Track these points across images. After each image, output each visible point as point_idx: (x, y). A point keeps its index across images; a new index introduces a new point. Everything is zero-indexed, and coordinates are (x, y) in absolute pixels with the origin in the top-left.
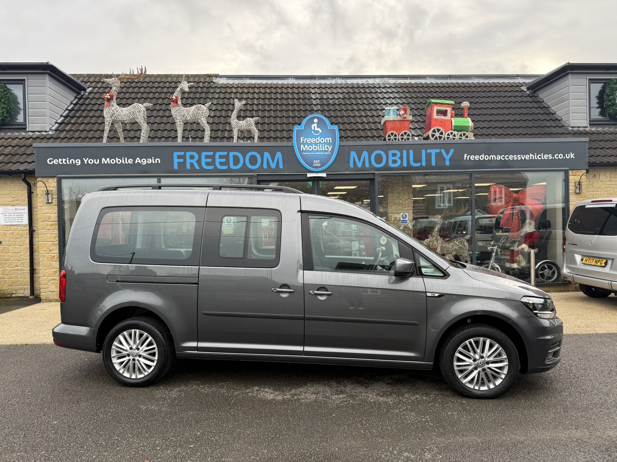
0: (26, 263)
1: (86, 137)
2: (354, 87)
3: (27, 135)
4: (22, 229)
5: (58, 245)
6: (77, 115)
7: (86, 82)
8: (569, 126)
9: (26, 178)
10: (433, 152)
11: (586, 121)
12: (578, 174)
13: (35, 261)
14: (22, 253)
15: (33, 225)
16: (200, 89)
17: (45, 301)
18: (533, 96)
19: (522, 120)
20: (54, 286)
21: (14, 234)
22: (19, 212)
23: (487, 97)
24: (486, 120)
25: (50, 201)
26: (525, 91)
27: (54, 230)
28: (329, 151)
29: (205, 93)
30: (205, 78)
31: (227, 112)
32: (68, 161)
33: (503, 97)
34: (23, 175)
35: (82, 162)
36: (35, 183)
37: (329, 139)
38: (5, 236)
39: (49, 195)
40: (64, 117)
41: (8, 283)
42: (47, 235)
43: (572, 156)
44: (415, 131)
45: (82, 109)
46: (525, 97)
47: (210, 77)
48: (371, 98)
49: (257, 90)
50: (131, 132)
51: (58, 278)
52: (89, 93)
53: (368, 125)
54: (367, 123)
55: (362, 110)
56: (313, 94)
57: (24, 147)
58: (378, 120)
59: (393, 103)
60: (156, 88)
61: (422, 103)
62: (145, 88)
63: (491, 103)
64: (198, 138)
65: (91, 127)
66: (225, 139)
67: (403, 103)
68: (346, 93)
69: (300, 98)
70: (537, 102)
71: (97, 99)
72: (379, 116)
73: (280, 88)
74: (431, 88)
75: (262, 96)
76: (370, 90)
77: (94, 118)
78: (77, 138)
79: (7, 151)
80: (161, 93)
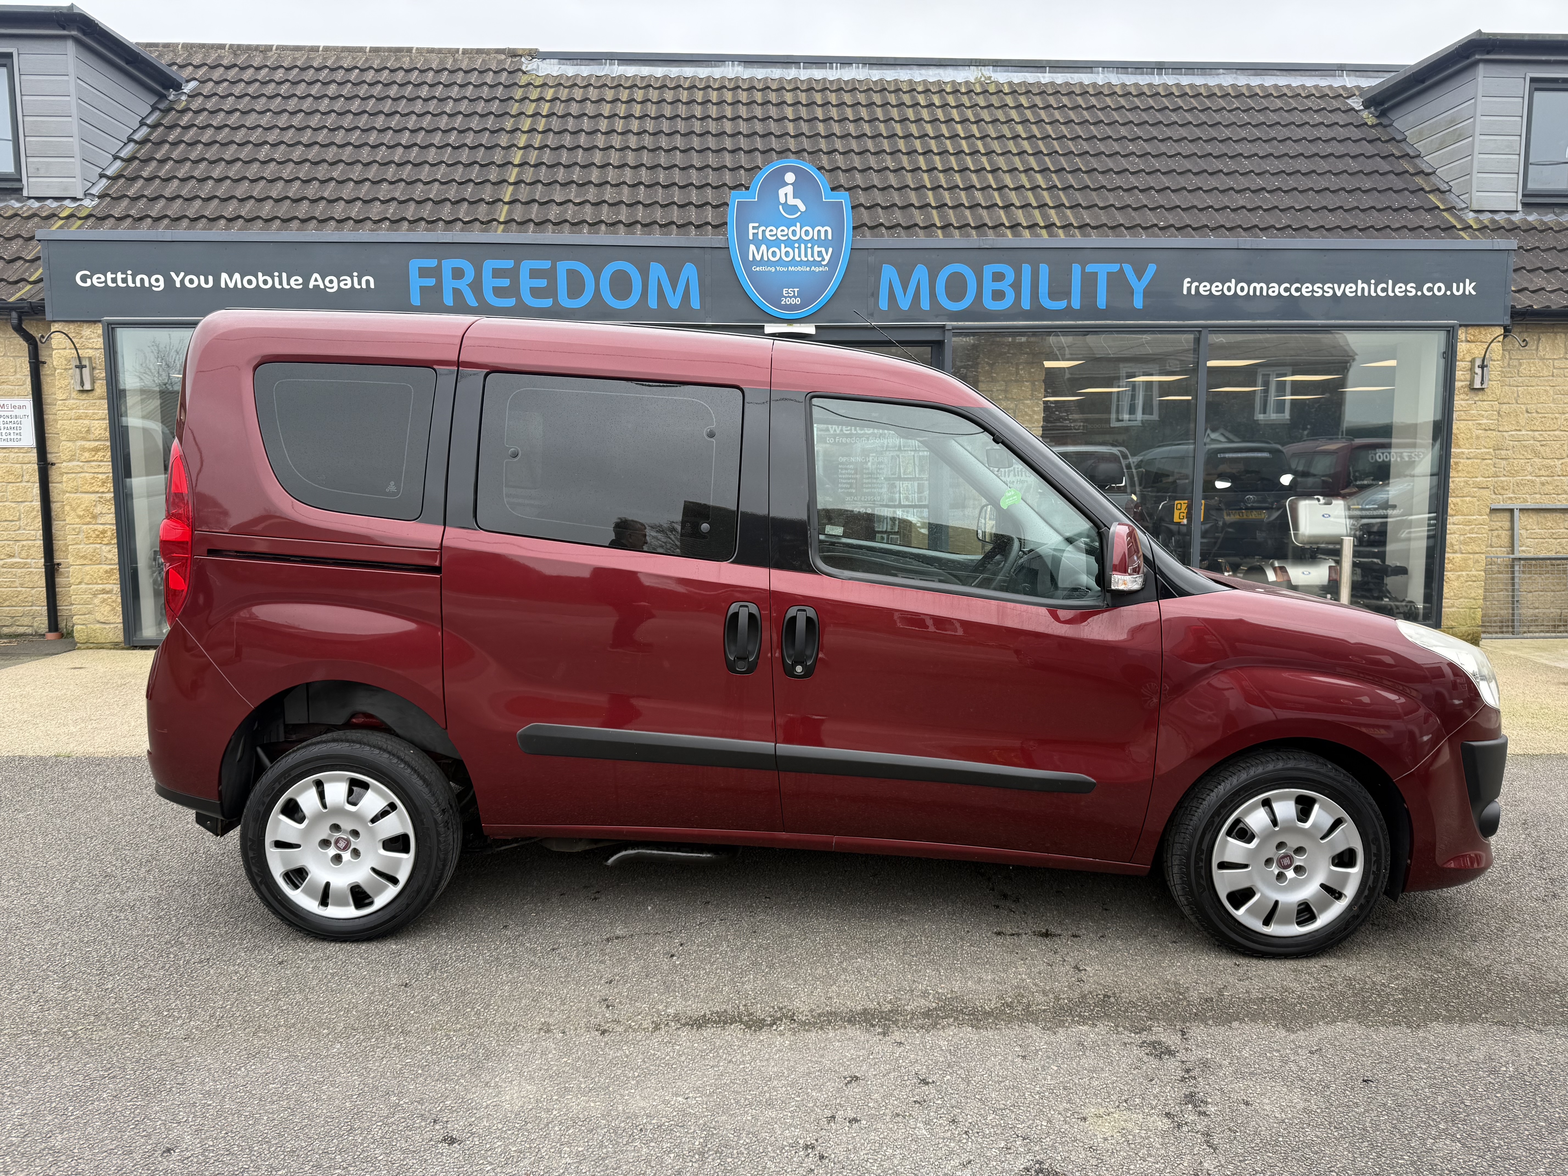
0: (35, 549)
1: (179, 214)
2: (900, 90)
3: (25, 209)
4: (20, 459)
5: (113, 502)
6: (158, 156)
7: (181, 67)
8: (1467, 207)
9: (23, 322)
10: (1102, 270)
11: (1514, 194)
12: (1481, 337)
13: (58, 544)
14: (23, 523)
15: (48, 448)
16: (486, 89)
17: (85, 646)
18: (1377, 125)
19: (1343, 189)
20: (108, 608)
22: (9, 414)
23: (1254, 126)
24: (1248, 189)
25: (87, 386)
26: (1357, 111)
27: (102, 464)
28: (824, 263)
29: (501, 101)
30: (501, 61)
31: (557, 152)
32: (130, 278)
33: (1298, 126)
34: (14, 315)
35: (169, 282)
36: (43, 337)
37: (826, 231)
39: (84, 369)
40: (123, 160)
42: (82, 475)
43: (1469, 288)
44: (1057, 214)
45: (170, 140)
46: (1356, 127)
47: (516, 56)
48: (945, 122)
49: (639, 95)
50: (300, 203)
51: (117, 588)
52: (189, 96)
53: (933, 194)
54: (932, 189)
55: (920, 154)
56: (789, 105)
57: (15, 241)
58: (962, 181)
59: (1004, 136)
60: (370, 85)
61: (1080, 137)
62: (339, 84)
63: (1265, 141)
64: (478, 223)
65: (194, 187)
66: (550, 226)
67: (1031, 137)
68: (878, 106)
69: (755, 117)
70: (1387, 141)
71: (211, 112)
72: (964, 170)
73: (700, 89)
74: (1107, 99)
75: (652, 110)
76: (942, 98)
77: (203, 165)
78: (157, 219)
80: (383, 99)
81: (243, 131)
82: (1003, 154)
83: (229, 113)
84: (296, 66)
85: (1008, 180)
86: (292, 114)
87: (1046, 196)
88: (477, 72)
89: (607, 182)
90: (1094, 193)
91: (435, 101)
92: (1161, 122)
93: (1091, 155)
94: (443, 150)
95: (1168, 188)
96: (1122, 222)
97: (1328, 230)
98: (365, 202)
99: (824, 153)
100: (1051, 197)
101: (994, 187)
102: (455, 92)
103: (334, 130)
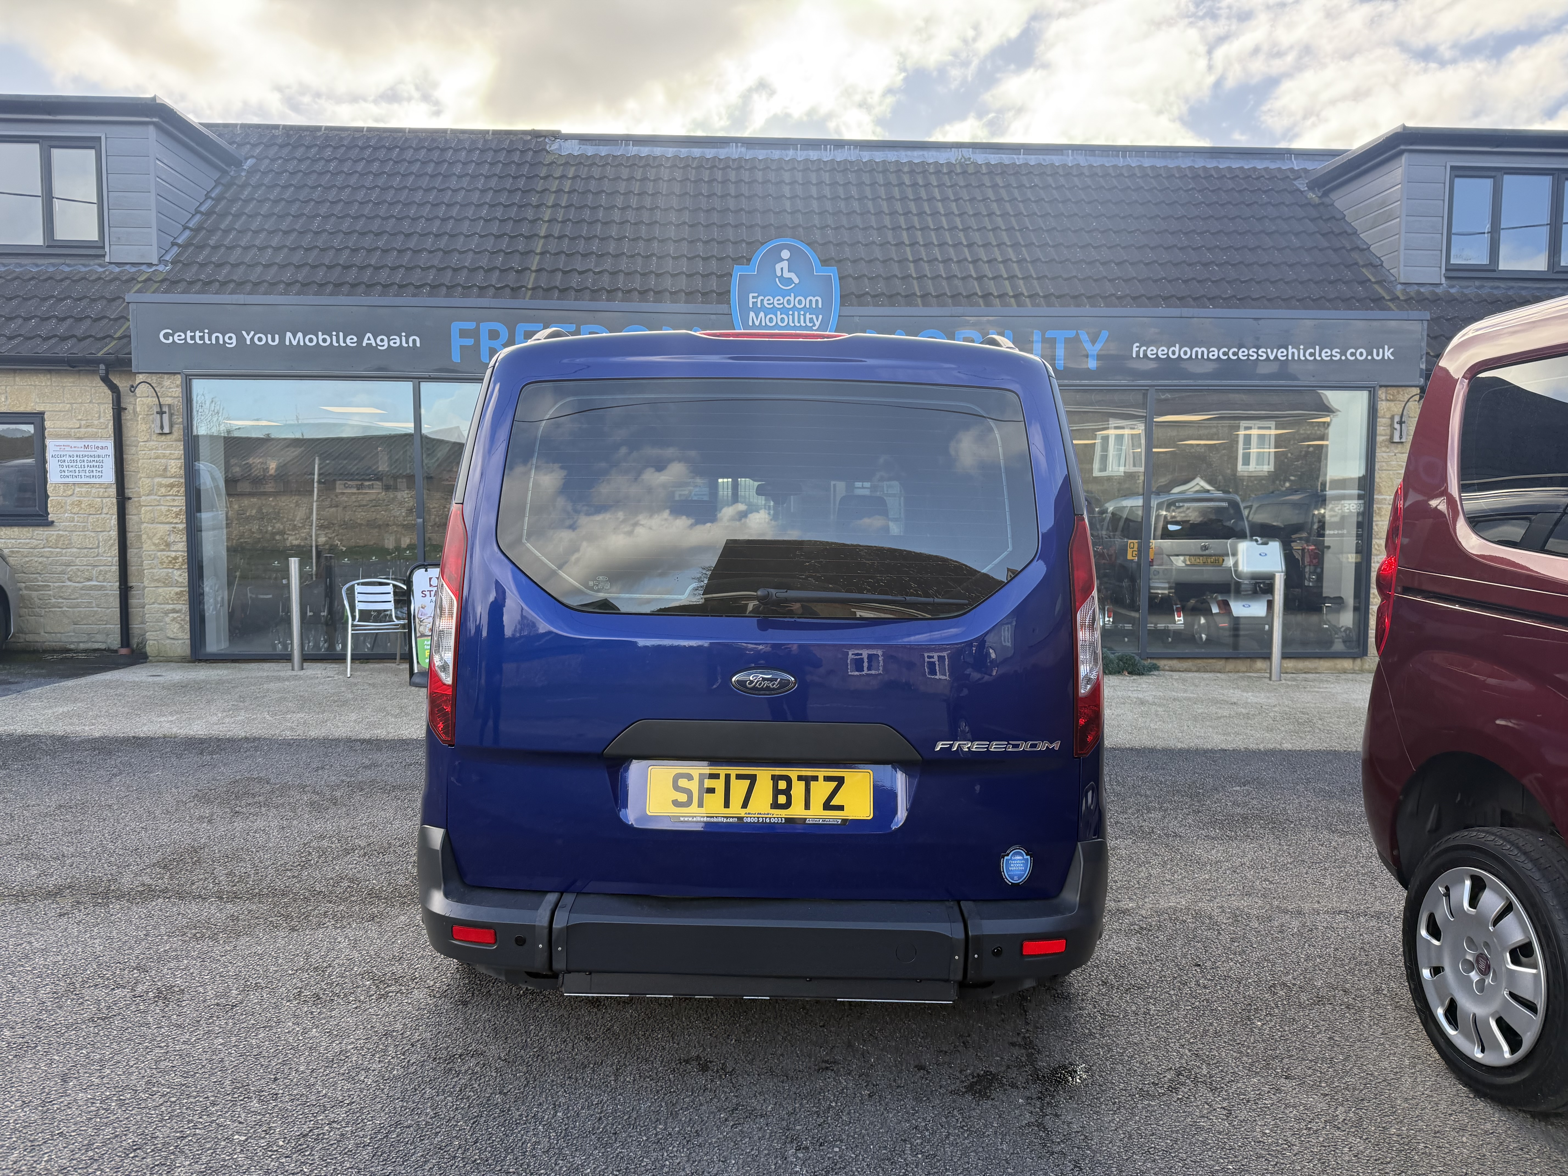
0: (111, 573)
1: (244, 279)
2: (888, 170)
3: (107, 273)
4: (101, 494)
5: (185, 532)
6: (223, 226)
7: (241, 145)
8: (1396, 281)
9: (110, 374)
10: (1060, 336)
11: (1438, 269)
12: (1397, 396)
13: (132, 569)
14: (101, 550)
15: (126, 484)
16: (513, 166)
17: (156, 660)
18: (1319, 204)
19: (1285, 263)
20: (177, 626)
21: (83, 506)
22: (92, 454)
23: (1207, 205)
24: (1199, 262)
25: (166, 430)
26: (1302, 192)
27: (176, 498)
29: (527, 178)
30: (528, 141)
31: (578, 225)
32: (206, 336)
33: (1247, 205)
34: (102, 367)
35: (241, 339)
36: (130, 387)
37: (817, 300)
38: (63, 510)
39: (164, 415)
40: (191, 230)
41: (69, 618)
42: (159, 508)
43: (1388, 353)
44: (1025, 284)
45: (233, 212)
46: (1301, 206)
47: (540, 136)
48: (927, 200)
49: (652, 174)
50: (350, 270)
51: (185, 608)
53: (915, 267)
54: (914, 262)
55: (903, 230)
56: (786, 184)
57: (100, 302)
58: (941, 254)
59: (980, 213)
60: (409, 162)
61: (1049, 214)
62: (381, 161)
63: (1216, 219)
64: (508, 289)
65: (256, 255)
66: (573, 293)
67: (1004, 215)
68: (867, 185)
69: (756, 195)
70: (1327, 220)
71: (268, 187)
72: (942, 244)
73: (706, 169)
74: (1076, 179)
75: (664, 188)
76: (925, 178)
77: (262, 235)
78: (223, 284)
79: (61, 309)
80: (421, 175)
81: (298, 204)
82: (978, 230)
83: (285, 187)
84: (343, 145)
85: (982, 254)
86: (342, 189)
87: (1016, 269)
88: (505, 152)
89: (623, 253)
90: (1060, 266)
91: (468, 178)
92: (1123, 201)
93: (1058, 231)
94: (476, 223)
95: (1127, 261)
96: (1082, 292)
98: (407, 269)
99: (818, 228)
100: (1020, 269)
101: (970, 260)
102: (485, 169)
103: (378, 204)
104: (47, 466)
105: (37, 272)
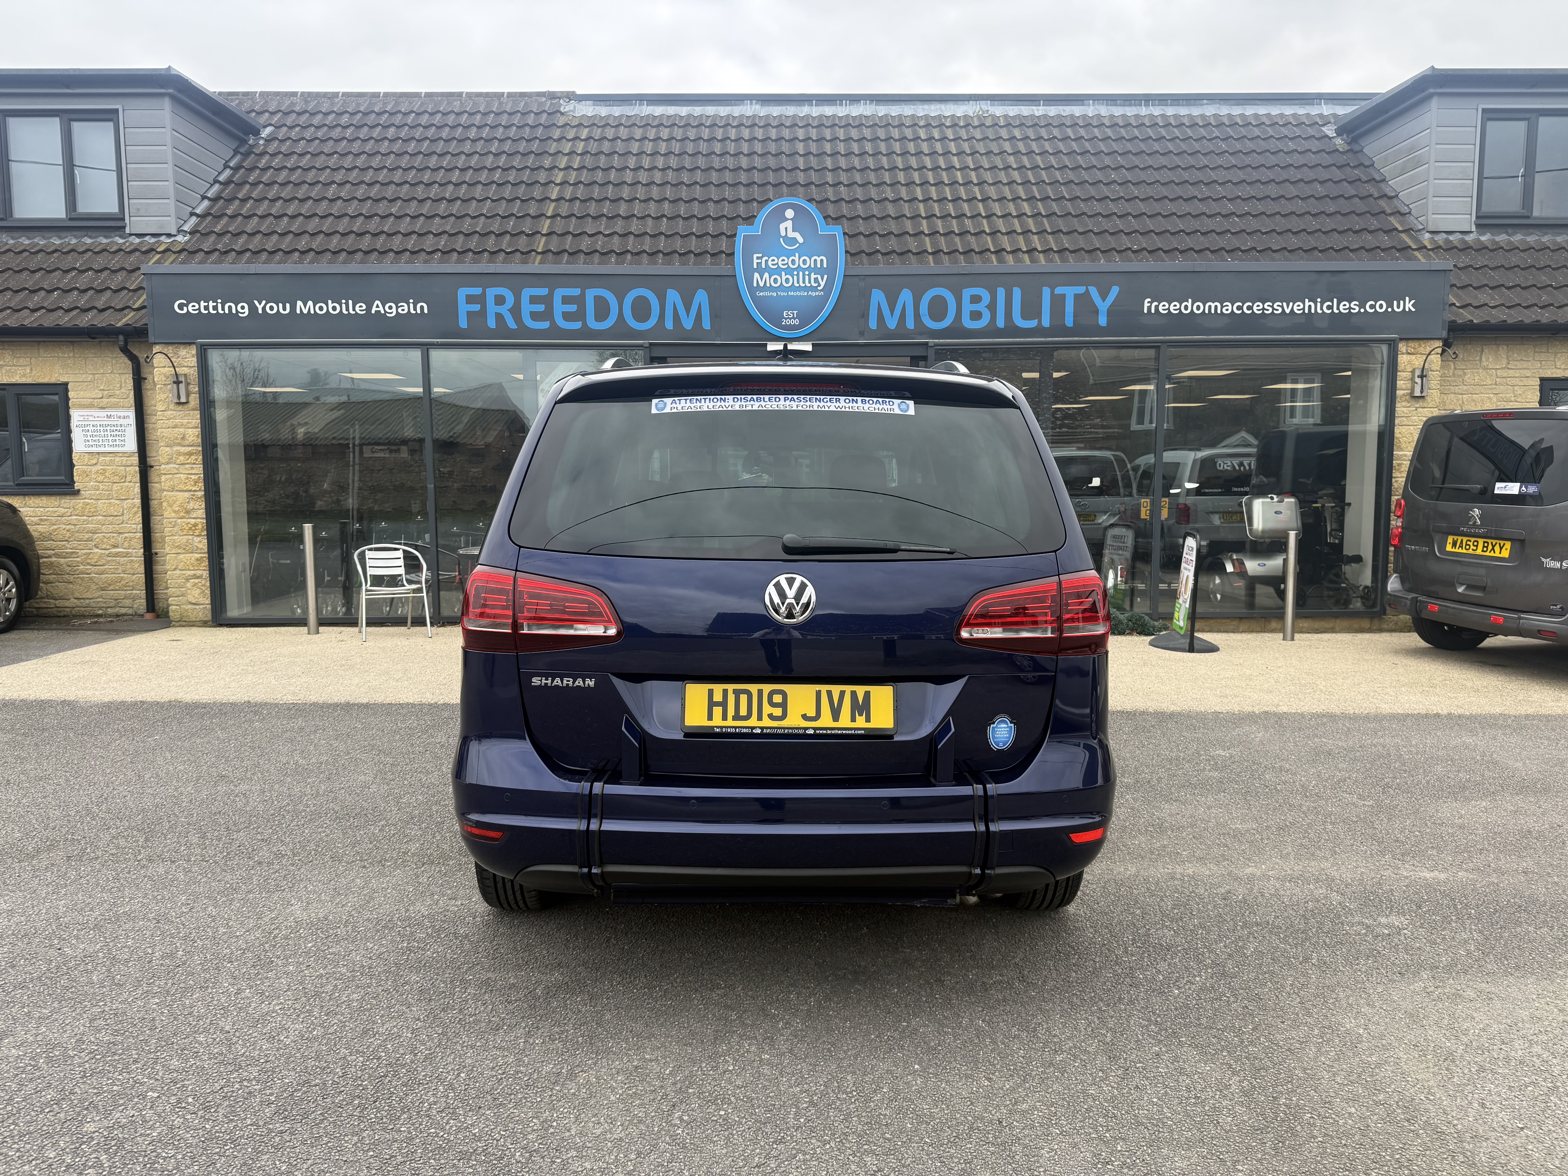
0: (135, 541)
1: (260, 248)
2: (903, 124)
3: (127, 244)
4: (124, 463)
5: (203, 499)
6: (240, 196)
7: (259, 114)
8: (1424, 229)
9: (129, 344)
10: (1070, 292)
11: (1469, 216)
12: (1422, 350)
13: (156, 536)
14: (125, 517)
15: (147, 453)
16: (527, 129)
17: (179, 623)
18: (1348, 151)
19: (1309, 213)
20: (198, 591)
21: (107, 474)
22: (115, 423)
23: (1231, 154)
24: (1219, 214)
25: (183, 400)
26: (1330, 138)
27: (194, 466)
29: (541, 140)
30: (542, 103)
31: (590, 187)
32: (220, 306)
33: (1273, 153)
34: (121, 338)
35: (252, 308)
36: (148, 357)
37: (822, 260)
38: (88, 479)
39: (180, 385)
40: (210, 199)
41: (97, 584)
42: (178, 476)
43: (1409, 305)
44: (1039, 239)
45: (250, 181)
46: (1328, 153)
47: (555, 98)
48: (943, 154)
49: (665, 133)
50: (364, 237)
51: (206, 574)
52: (266, 140)
53: (927, 223)
54: (926, 218)
55: (917, 185)
56: (801, 141)
57: (120, 273)
58: (954, 210)
59: (996, 167)
60: (424, 127)
61: (1067, 166)
62: (398, 127)
63: (1239, 168)
64: (518, 254)
65: (272, 223)
66: (582, 256)
67: (1021, 168)
68: (882, 140)
69: (769, 153)
70: (1355, 167)
71: (286, 155)
72: (956, 200)
73: (720, 127)
74: (1096, 130)
75: (676, 147)
76: (942, 132)
77: (279, 203)
78: (240, 253)
79: (83, 281)
80: (436, 140)
81: (314, 171)
82: (994, 184)
83: (302, 155)
84: (360, 111)
85: (997, 209)
86: (357, 155)
87: (1031, 224)
88: (519, 114)
89: (634, 215)
90: (1075, 220)
91: (482, 142)
92: (1143, 152)
93: (1076, 184)
94: (489, 187)
95: (1145, 214)
96: (1098, 246)
97: (1289, 251)
98: (420, 235)
99: (830, 186)
100: (1035, 224)
101: (984, 215)
102: (500, 133)
103: (393, 169)
104: (72, 435)
105: (61, 244)
